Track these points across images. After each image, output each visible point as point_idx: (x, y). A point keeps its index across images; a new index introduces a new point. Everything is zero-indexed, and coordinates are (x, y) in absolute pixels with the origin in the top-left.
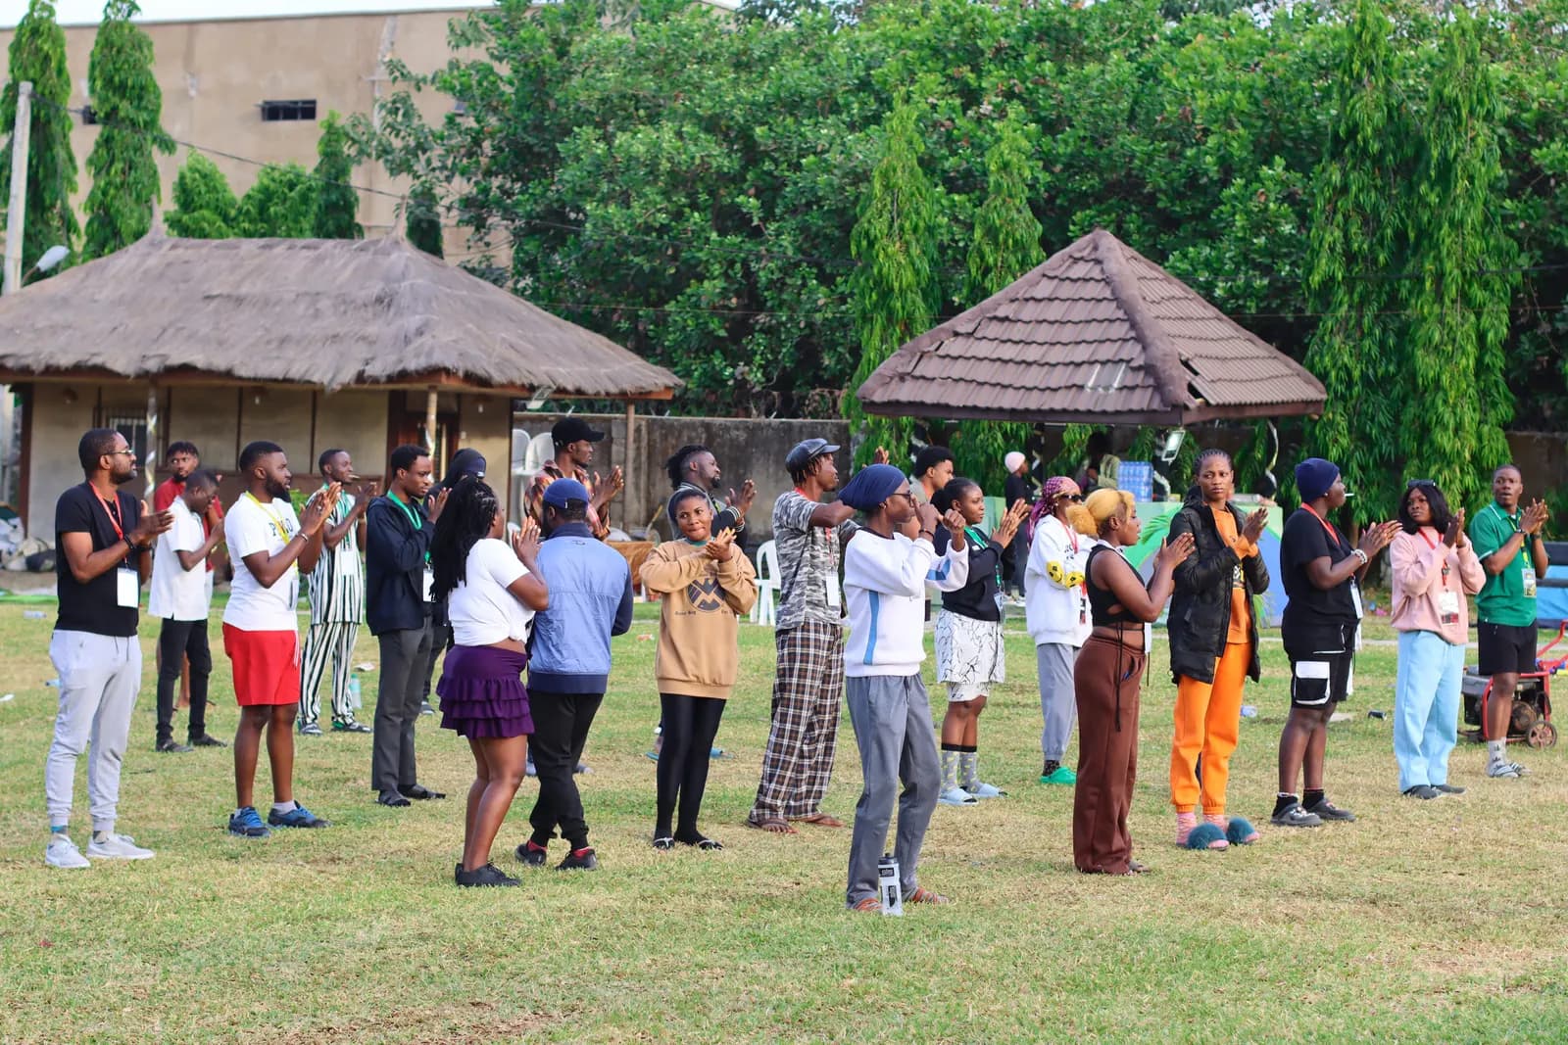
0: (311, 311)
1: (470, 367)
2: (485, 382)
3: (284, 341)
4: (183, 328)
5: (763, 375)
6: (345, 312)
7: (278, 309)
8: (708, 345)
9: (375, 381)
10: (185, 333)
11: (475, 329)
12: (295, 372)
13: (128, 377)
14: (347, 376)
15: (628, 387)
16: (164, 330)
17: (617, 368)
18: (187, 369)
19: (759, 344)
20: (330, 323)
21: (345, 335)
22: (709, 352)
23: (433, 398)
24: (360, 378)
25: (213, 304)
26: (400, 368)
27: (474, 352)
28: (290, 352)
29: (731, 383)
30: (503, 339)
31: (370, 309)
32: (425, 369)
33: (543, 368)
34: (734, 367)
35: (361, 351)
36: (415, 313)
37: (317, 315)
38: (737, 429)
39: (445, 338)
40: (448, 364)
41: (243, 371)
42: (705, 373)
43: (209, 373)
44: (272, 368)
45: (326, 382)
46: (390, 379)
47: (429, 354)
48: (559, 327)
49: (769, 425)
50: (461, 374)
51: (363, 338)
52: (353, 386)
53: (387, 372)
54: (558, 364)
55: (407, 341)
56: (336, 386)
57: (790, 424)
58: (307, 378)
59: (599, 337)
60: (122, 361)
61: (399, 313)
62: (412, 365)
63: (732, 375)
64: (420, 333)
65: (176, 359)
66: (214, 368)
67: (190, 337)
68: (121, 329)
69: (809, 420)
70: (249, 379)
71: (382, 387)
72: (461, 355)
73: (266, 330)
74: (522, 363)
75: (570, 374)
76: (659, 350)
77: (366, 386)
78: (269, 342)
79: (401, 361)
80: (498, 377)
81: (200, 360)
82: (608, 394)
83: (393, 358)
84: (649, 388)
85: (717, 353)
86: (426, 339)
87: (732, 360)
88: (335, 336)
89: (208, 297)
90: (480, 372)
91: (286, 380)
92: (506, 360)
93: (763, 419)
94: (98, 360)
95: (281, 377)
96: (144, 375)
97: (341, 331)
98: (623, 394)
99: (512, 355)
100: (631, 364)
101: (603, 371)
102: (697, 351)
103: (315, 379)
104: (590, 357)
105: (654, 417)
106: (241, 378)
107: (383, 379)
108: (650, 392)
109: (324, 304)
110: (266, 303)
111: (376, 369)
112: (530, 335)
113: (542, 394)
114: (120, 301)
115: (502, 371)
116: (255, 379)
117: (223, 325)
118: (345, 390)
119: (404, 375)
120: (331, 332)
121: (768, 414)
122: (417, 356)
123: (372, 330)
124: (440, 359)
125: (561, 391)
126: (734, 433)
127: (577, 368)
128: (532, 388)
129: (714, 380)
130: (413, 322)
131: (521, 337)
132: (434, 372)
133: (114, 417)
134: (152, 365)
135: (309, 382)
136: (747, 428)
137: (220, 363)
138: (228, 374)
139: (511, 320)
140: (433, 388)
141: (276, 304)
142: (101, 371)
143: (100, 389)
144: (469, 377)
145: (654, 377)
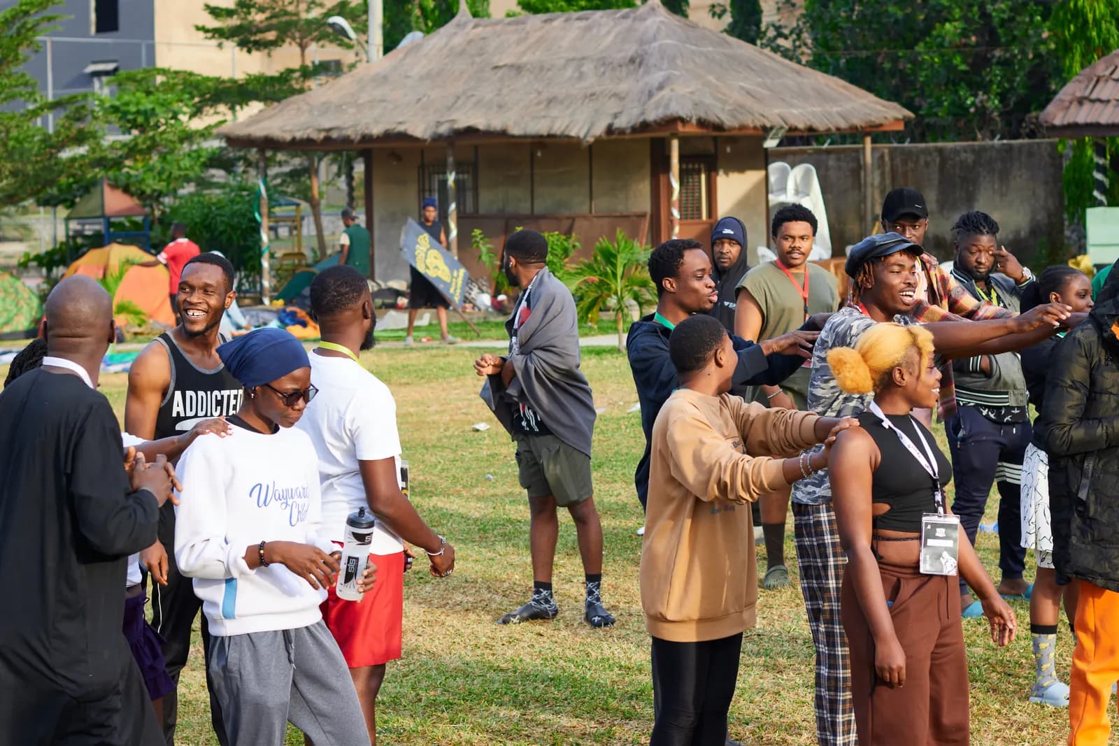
0: (576, 74)
1: (703, 115)
2: (719, 127)
3: (550, 101)
4: (473, 96)
5: (1001, 102)
6: (604, 73)
7: (550, 74)
8: (954, 80)
9: (622, 132)
10: (474, 100)
11: (714, 81)
12: (557, 129)
13: (425, 141)
14: (599, 130)
15: (857, 122)
16: (458, 98)
17: (849, 106)
18: (471, 131)
19: (996, 75)
20: (590, 82)
21: (601, 93)
22: (956, 84)
23: (675, 144)
24: (610, 130)
25: (500, 73)
26: (641, 119)
27: (708, 100)
28: (554, 111)
29: (972, 110)
30: (742, 88)
31: (624, 69)
32: (662, 119)
33: (777, 111)
34: (975, 96)
35: (612, 106)
36: (661, 70)
37: (581, 76)
38: (965, 151)
39: (682, 90)
40: (682, 114)
41: (515, 131)
42: (952, 103)
43: (488, 134)
44: (539, 127)
45: (582, 135)
46: (634, 130)
47: (667, 106)
48: (798, 73)
49: (993, 147)
50: (694, 121)
51: (615, 95)
52: (604, 137)
53: (630, 125)
54: (792, 106)
55: (650, 95)
56: (591, 139)
57: (1011, 146)
58: (566, 133)
59: (835, 79)
60: (420, 128)
61: (647, 72)
62: (652, 116)
63: (973, 104)
64: (661, 87)
65: (462, 123)
66: (492, 129)
67: (478, 102)
68: (425, 99)
69: (1026, 141)
70: (520, 137)
71: (627, 137)
72: (696, 104)
73: (539, 93)
74: (757, 108)
75: (801, 115)
76: (918, 86)
77: (613, 137)
78: (539, 103)
79: (643, 113)
80: (728, 121)
81: (480, 123)
82: (838, 129)
83: (636, 112)
84: (878, 122)
85: (963, 84)
86: (666, 92)
87: (974, 87)
88: (592, 95)
89: (496, 67)
90: (712, 118)
91: (550, 136)
92: (741, 106)
93: (988, 142)
94: (401, 128)
95: (545, 133)
96: (437, 138)
97: (597, 89)
98: (854, 128)
99: (749, 102)
100: (864, 101)
101: (835, 109)
102: (946, 85)
103: (573, 134)
104: (822, 97)
106: (513, 136)
107: (628, 131)
108: (881, 125)
109: (588, 67)
110: (542, 68)
111: (622, 122)
112: (768, 81)
113: (776, 134)
114: (428, 76)
115: (734, 117)
116: (525, 137)
117: (505, 91)
118: (598, 140)
119: (644, 126)
120: (589, 92)
121: (993, 137)
122: (657, 107)
123: (623, 87)
124: (677, 109)
125: (793, 129)
126: (963, 156)
127: (810, 109)
128: (766, 131)
129: (959, 110)
130: (657, 77)
131: (759, 85)
132: (672, 121)
133: (434, 173)
134: (443, 129)
135: (568, 137)
136: (973, 150)
137: (496, 123)
138: (503, 133)
139: (753, 70)
140: (675, 135)
141: (549, 70)
142: (404, 136)
143: (422, 152)
144: (702, 123)
145: (889, 113)
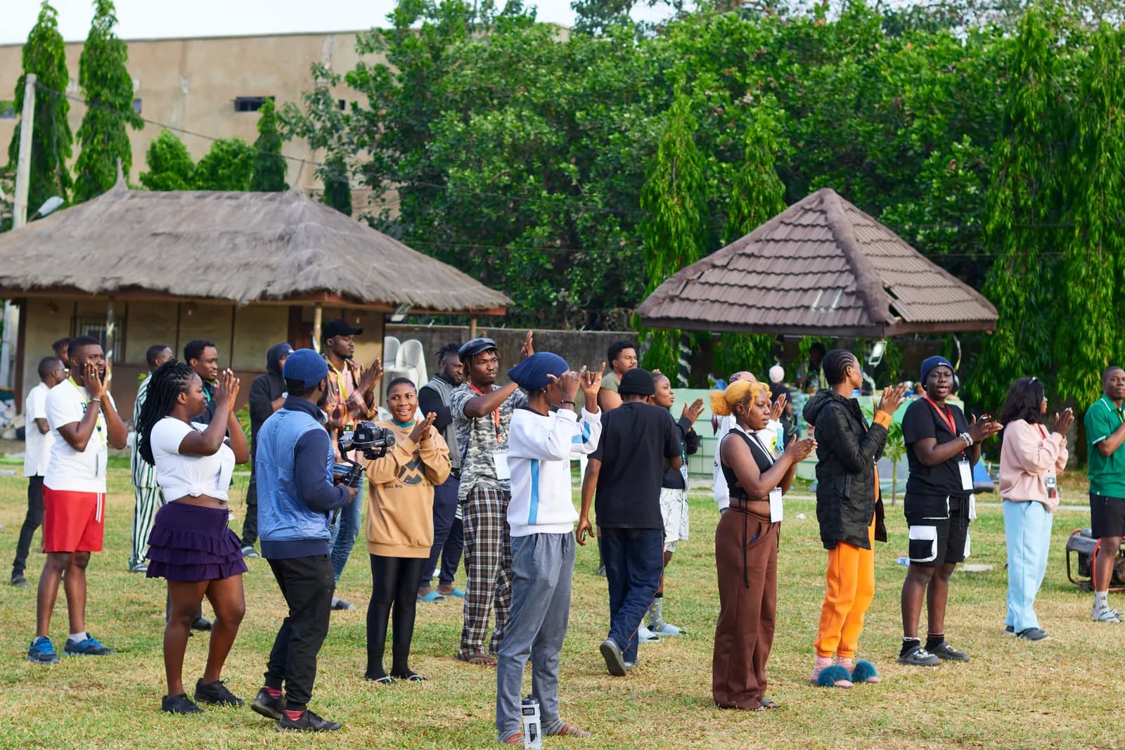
0: (230, 245)
1: (347, 289)
2: (358, 300)
3: (208, 268)
4: (135, 257)
5: (579, 298)
6: (256, 246)
7: (206, 243)
8: (539, 276)
9: (274, 298)
10: (136, 261)
11: (352, 260)
12: (216, 291)
13: (91, 294)
14: (254, 294)
15: (469, 305)
16: (121, 259)
17: (462, 291)
18: (135, 288)
19: (577, 275)
20: (244, 254)
21: (255, 263)
22: (539, 281)
23: (319, 312)
24: (264, 295)
25: (158, 240)
26: (293, 288)
27: (350, 277)
28: (212, 276)
29: (555, 304)
30: (374, 268)
31: (274, 244)
32: (312, 290)
33: (404, 290)
34: (558, 292)
35: (266, 276)
36: (307, 247)
37: (235, 248)
38: (555, 337)
39: (327, 266)
40: (330, 285)
41: (177, 290)
42: (536, 297)
43: (152, 291)
44: (197, 287)
45: (238, 298)
46: (286, 297)
47: (316, 278)
48: (420, 260)
49: (579, 335)
50: (339, 293)
51: (268, 266)
52: (259, 302)
53: (285, 291)
54: (416, 287)
55: (300, 268)
56: (245, 302)
57: (594, 335)
58: (224, 295)
59: (450, 267)
60: (87, 282)
61: (295, 248)
62: (303, 286)
63: (556, 298)
64: (309, 262)
65: (128, 280)
66: (155, 287)
67: (140, 263)
68: (89, 258)
69: (609, 332)
70: (181, 296)
71: (279, 303)
72: (340, 279)
73: (197, 260)
74: (388, 286)
75: (425, 295)
76: (504, 279)
77: (267, 303)
78: (197, 268)
79: (294, 283)
80: (367, 296)
81: (144, 281)
82: (454, 310)
83: (288, 282)
84: (486, 306)
85: (546, 281)
86: (314, 268)
87: (557, 286)
88: (247, 264)
89: (155, 235)
90: (354, 292)
91: (208, 297)
92: (376, 284)
93: (574, 331)
94: (69, 281)
95: (204, 294)
96: (104, 293)
97: (251, 260)
98: (466, 310)
99: (381, 280)
100: (474, 288)
101: (452, 293)
102: (531, 279)
103: (230, 296)
104: (442, 283)
105: (493, 328)
106: (175, 296)
107: (281, 297)
108: (487, 310)
109: (240, 240)
110: (198, 239)
111: (275, 290)
112: (396, 265)
113: (403, 310)
114: (89, 237)
115: (371, 292)
116: (186, 297)
117: (164, 256)
118: (253, 305)
119: (296, 294)
120: (243, 262)
121: (578, 327)
122: (307, 279)
123: (274, 260)
124: (324, 282)
125: (417, 307)
126: (553, 341)
127: (431, 291)
128: (395, 306)
129: (543, 301)
130: (305, 254)
131: (389, 267)
132: (319, 292)
133: (86, 324)
134: (110, 285)
135: (226, 299)
136: (562, 337)
137: (160, 283)
138: (166, 292)
139: (382, 254)
140: (318, 304)
141: (204, 240)
142: (72, 289)
143: (76, 304)
144: (346, 296)
145: (492, 298)
